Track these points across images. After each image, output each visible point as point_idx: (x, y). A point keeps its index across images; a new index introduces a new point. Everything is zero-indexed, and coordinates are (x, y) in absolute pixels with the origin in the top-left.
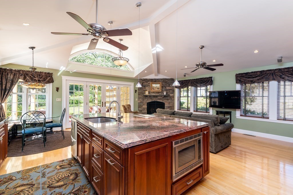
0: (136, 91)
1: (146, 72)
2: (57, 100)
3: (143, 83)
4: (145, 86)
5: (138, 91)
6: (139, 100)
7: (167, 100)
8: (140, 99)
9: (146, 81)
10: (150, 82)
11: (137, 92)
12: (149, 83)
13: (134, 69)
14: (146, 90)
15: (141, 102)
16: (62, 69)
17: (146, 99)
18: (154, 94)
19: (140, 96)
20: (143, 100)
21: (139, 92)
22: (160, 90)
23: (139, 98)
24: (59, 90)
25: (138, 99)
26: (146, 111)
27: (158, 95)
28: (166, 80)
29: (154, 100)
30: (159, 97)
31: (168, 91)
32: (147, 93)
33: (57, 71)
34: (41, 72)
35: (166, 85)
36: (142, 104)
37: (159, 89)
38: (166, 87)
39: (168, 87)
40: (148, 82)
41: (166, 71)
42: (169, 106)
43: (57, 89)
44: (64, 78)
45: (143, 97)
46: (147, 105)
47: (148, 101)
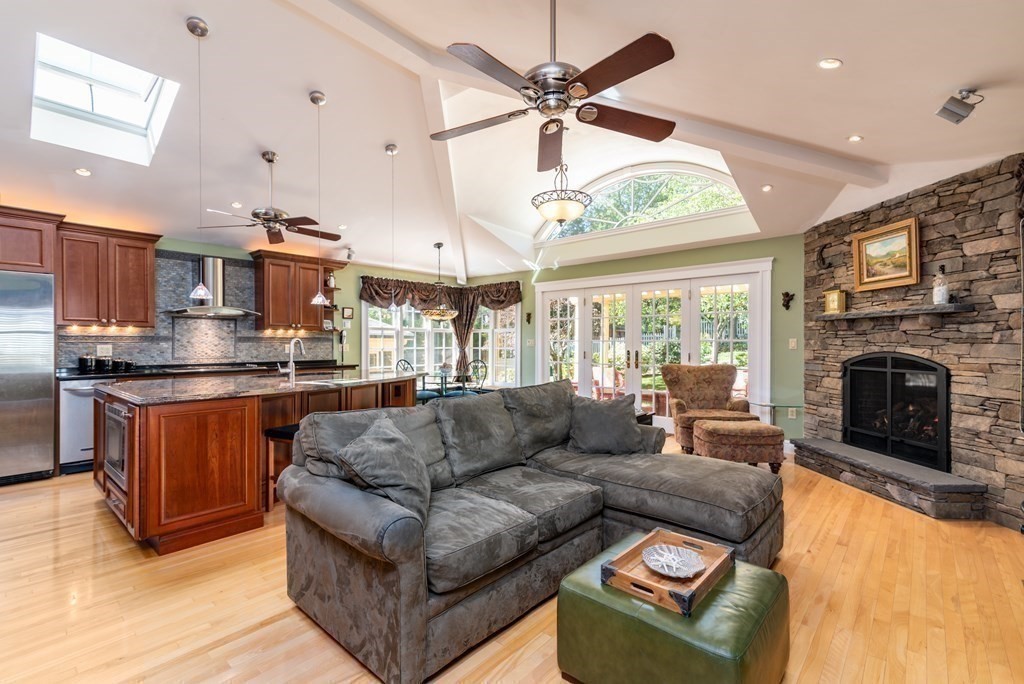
0: (788, 299)
1: (766, 189)
2: (528, 344)
3: (825, 247)
4: (830, 265)
5: (806, 297)
6: (806, 346)
7: (963, 348)
8: (810, 338)
9: (838, 230)
10: (854, 236)
11: (798, 305)
12: (850, 244)
14: (837, 288)
15: (816, 358)
17: (839, 342)
18: (877, 310)
19: (810, 324)
20: (825, 346)
21: (807, 304)
22: (910, 275)
23: (808, 336)
25: (803, 342)
26: (839, 413)
27: (899, 307)
28: (964, 189)
29: (880, 343)
30: (906, 325)
31: (974, 275)
32: (832, 305)
34: (498, 284)
35: (961, 224)
36: (819, 371)
37: (905, 266)
38: (958, 246)
39: (983, 234)
40: (847, 238)
42: (985, 393)
43: (529, 317)
44: (540, 287)
45: (824, 328)
46: (840, 374)
47: (847, 353)
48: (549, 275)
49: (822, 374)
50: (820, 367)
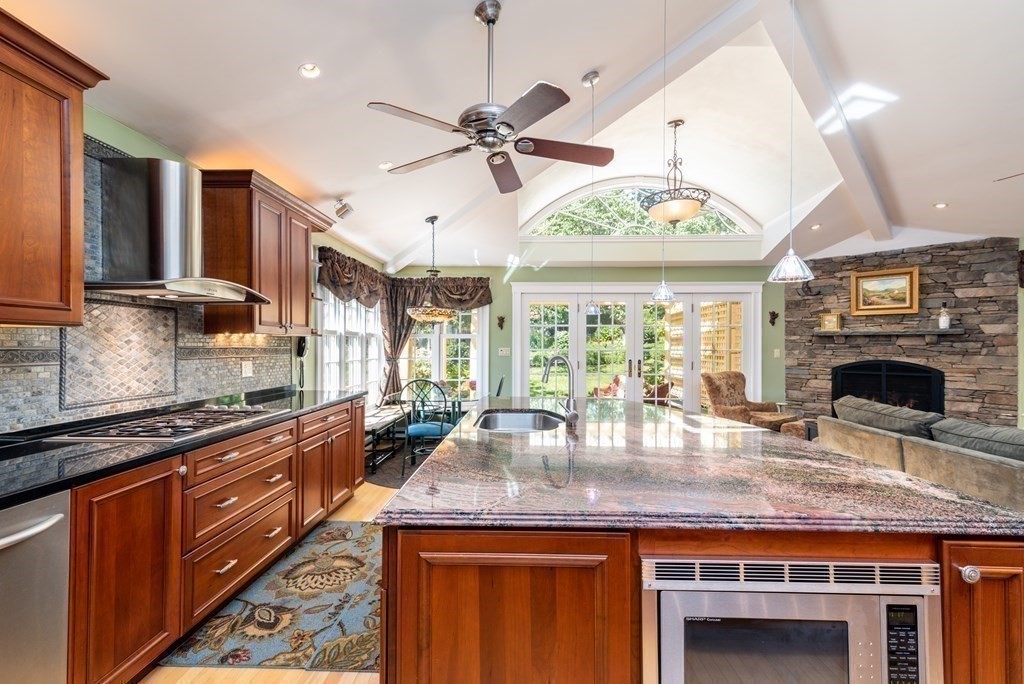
0: (774, 316)
1: (816, 227)
2: (500, 353)
4: (819, 293)
5: (786, 316)
6: (788, 355)
7: (957, 358)
8: (793, 349)
9: (827, 268)
10: (847, 274)
11: (781, 322)
12: (841, 279)
13: (761, 226)
14: (827, 311)
15: (799, 365)
16: (513, 262)
17: (829, 352)
18: (874, 329)
19: (793, 338)
20: (812, 355)
21: (789, 322)
22: (911, 307)
23: (790, 347)
24: (505, 325)
25: (784, 352)
27: (898, 329)
28: (955, 253)
29: (875, 353)
30: (901, 342)
31: (963, 310)
32: (830, 324)
33: (502, 270)
34: (464, 278)
35: (953, 276)
36: (803, 373)
37: (904, 300)
38: (951, 290)
39: (971, 284)
40: (839, 275)
41: (941, 206)
42: (975, 387)
43: (501, 321)
44: (517, 288)
45: (811, 341)
46: (830, 377)
47: (838, 361)
48: (527, 274)
49: (808, 377)
50: (806, 372)
